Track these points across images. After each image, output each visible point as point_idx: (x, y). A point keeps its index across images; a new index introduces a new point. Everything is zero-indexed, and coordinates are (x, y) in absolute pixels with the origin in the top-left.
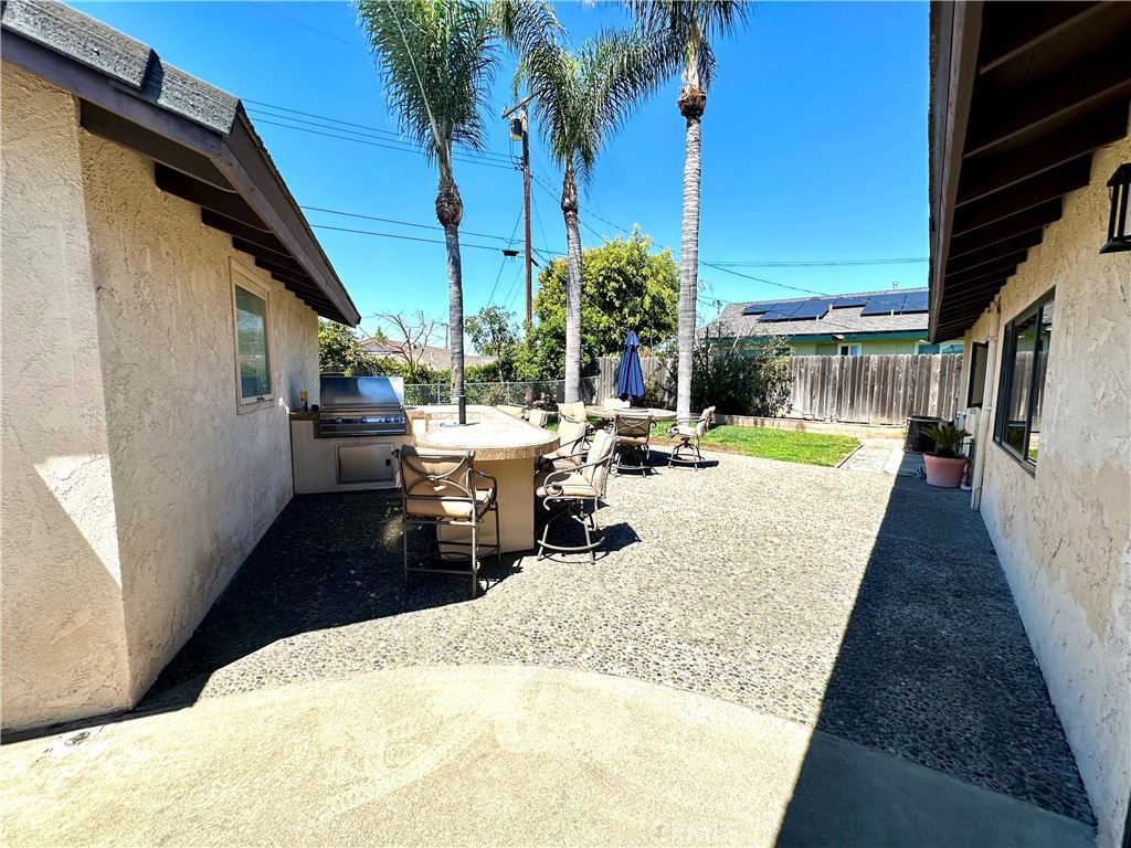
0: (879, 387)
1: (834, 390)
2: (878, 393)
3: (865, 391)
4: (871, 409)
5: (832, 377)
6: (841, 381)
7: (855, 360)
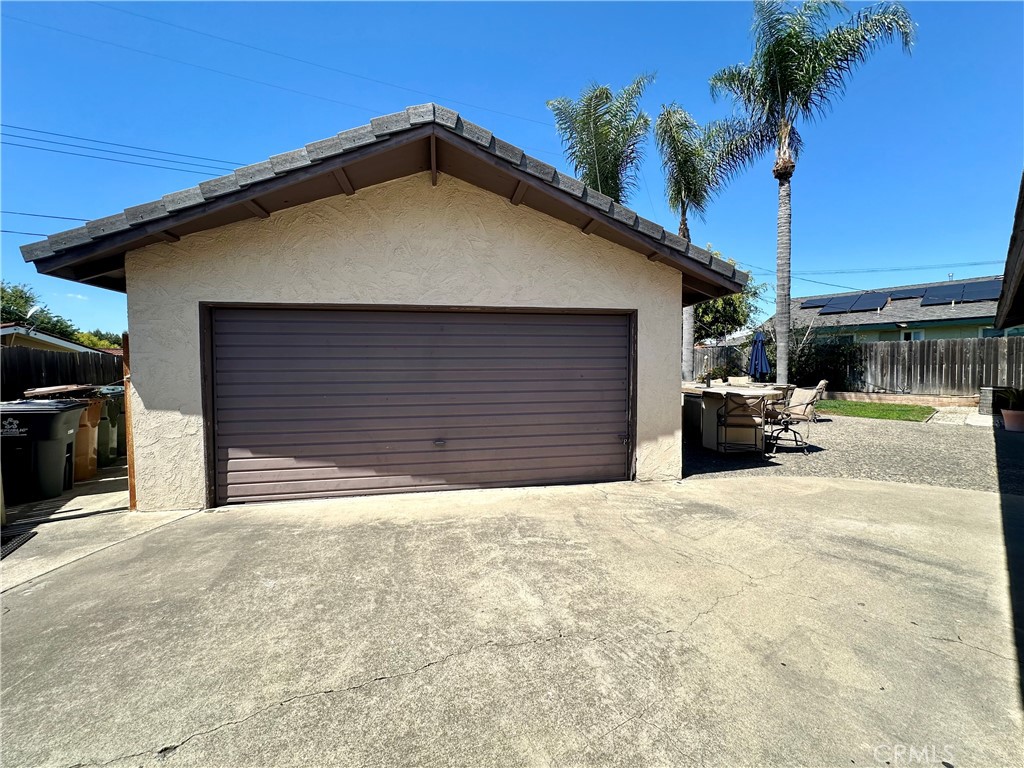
0: (947, 366)
1: (903, 368)
2: (947, 371)
3: (934, 370)
4: (941, 383)
5: (901, 358)
6: (910, 360)
7: (922, 344)
